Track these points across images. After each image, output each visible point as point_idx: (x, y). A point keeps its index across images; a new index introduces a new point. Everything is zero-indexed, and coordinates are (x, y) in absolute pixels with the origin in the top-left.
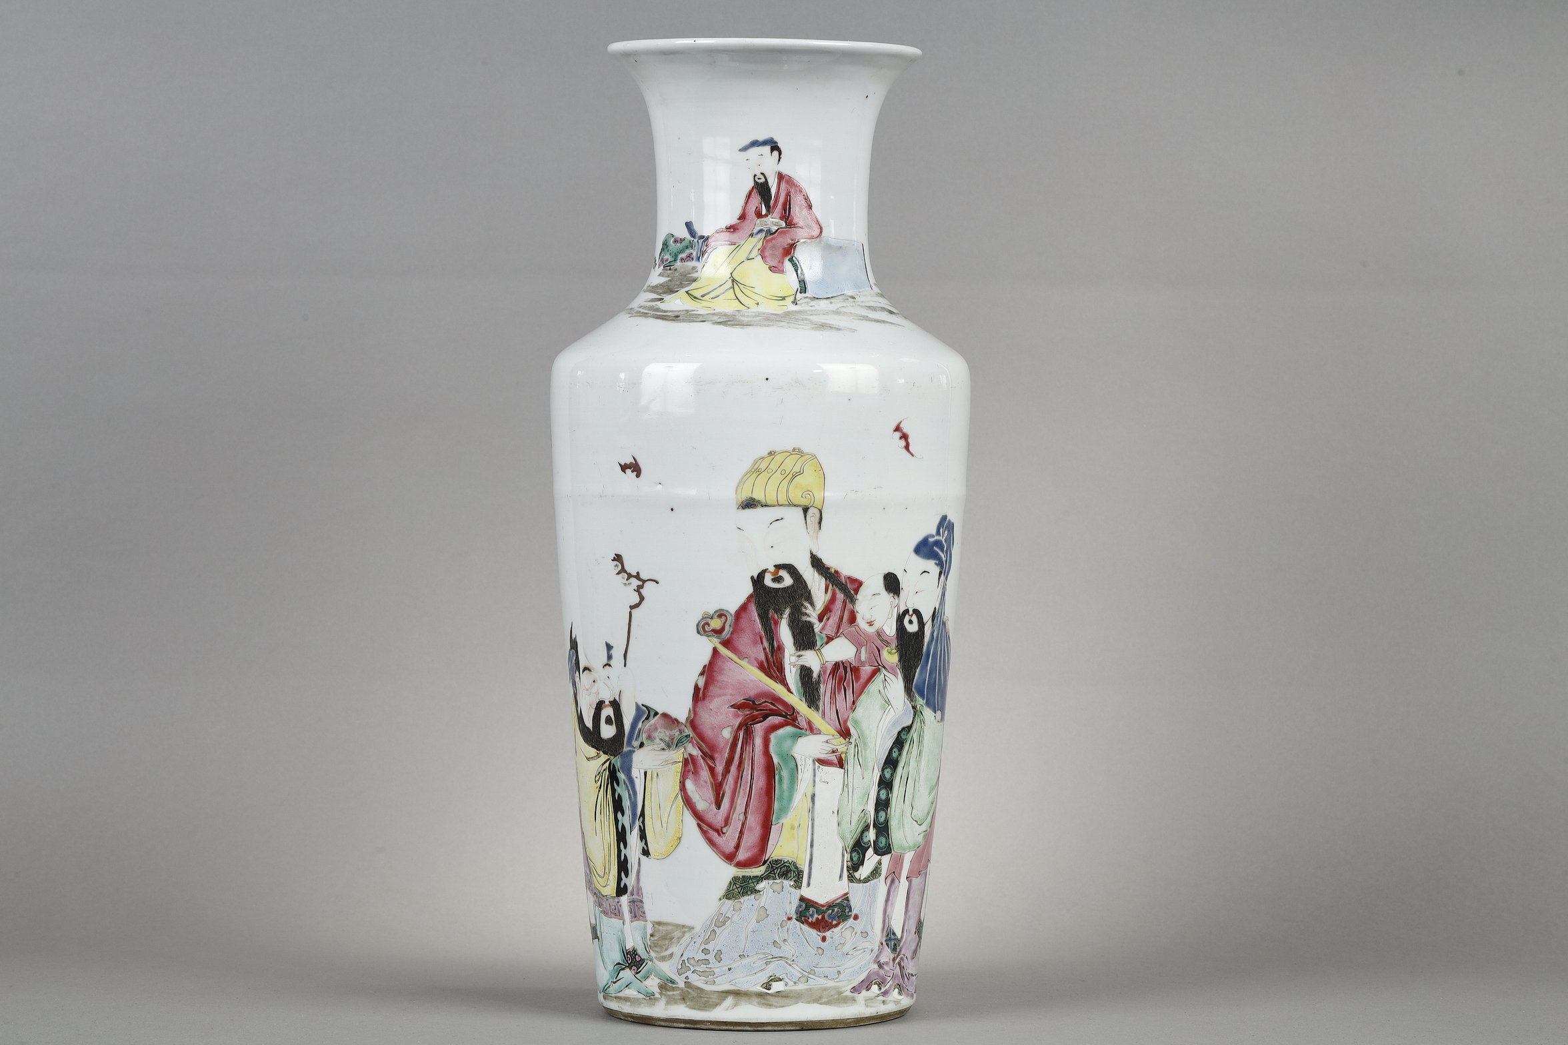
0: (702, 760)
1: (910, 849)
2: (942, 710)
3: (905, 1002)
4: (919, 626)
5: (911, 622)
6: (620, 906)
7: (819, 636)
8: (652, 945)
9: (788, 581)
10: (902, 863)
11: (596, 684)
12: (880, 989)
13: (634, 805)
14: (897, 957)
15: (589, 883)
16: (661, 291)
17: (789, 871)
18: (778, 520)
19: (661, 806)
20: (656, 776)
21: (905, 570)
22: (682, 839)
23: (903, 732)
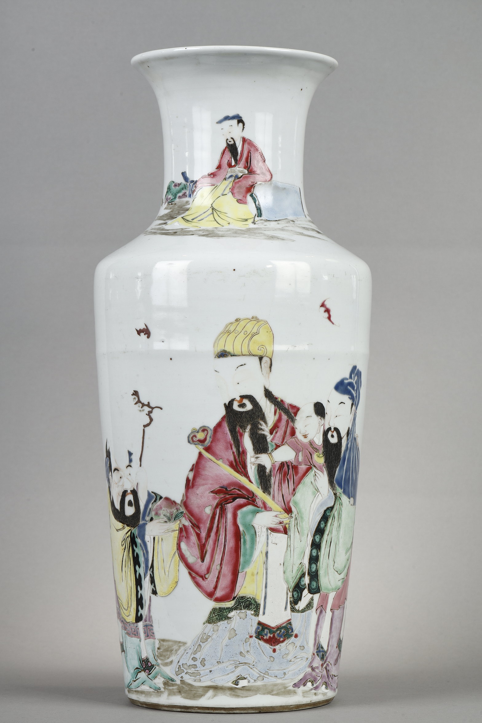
0: (191, 529)
1: (333, 590)
2: (354, 497)
3: (330, 694)
4: (338, 439)
5: (332, 436)
6: (138, 629)
7: (271, 444)
8: (159, 655)
9: (249, 407)
10: (328, 599)
11: (122, 479)
12: (313, 685)
13: (147, 560)
14: (324, 663)
15: (119, 614)
16: (165, 218)
17: (250, 604)
18: (242, 365)
19: (164, 560)
20: (161, 540)
21: (328, 401)
22: (178, 583)
23: (328, 511)
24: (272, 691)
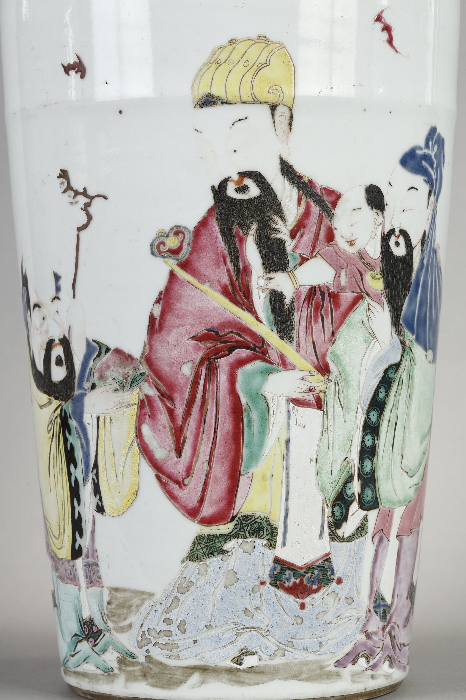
0: (159, 402)
1: (400, 503)
2: (434, 348)
3: (397, 675)
4: (407, 249)
5: (397, 244)
6: (76, 570)
7: (292, 256)
8: (110, 614)
9: (254, 191)
10: (392, 519)
11: (46, 321)
12: (368, 662)
13: (87, 455)
14: (387, 625)
17: (261, 528)
18: (241, 120)
19: (115, 455)
20: (109, 421)
21: (390, 183)
22: (139, 493)
23: (391, 370)
24: (300, 673)
